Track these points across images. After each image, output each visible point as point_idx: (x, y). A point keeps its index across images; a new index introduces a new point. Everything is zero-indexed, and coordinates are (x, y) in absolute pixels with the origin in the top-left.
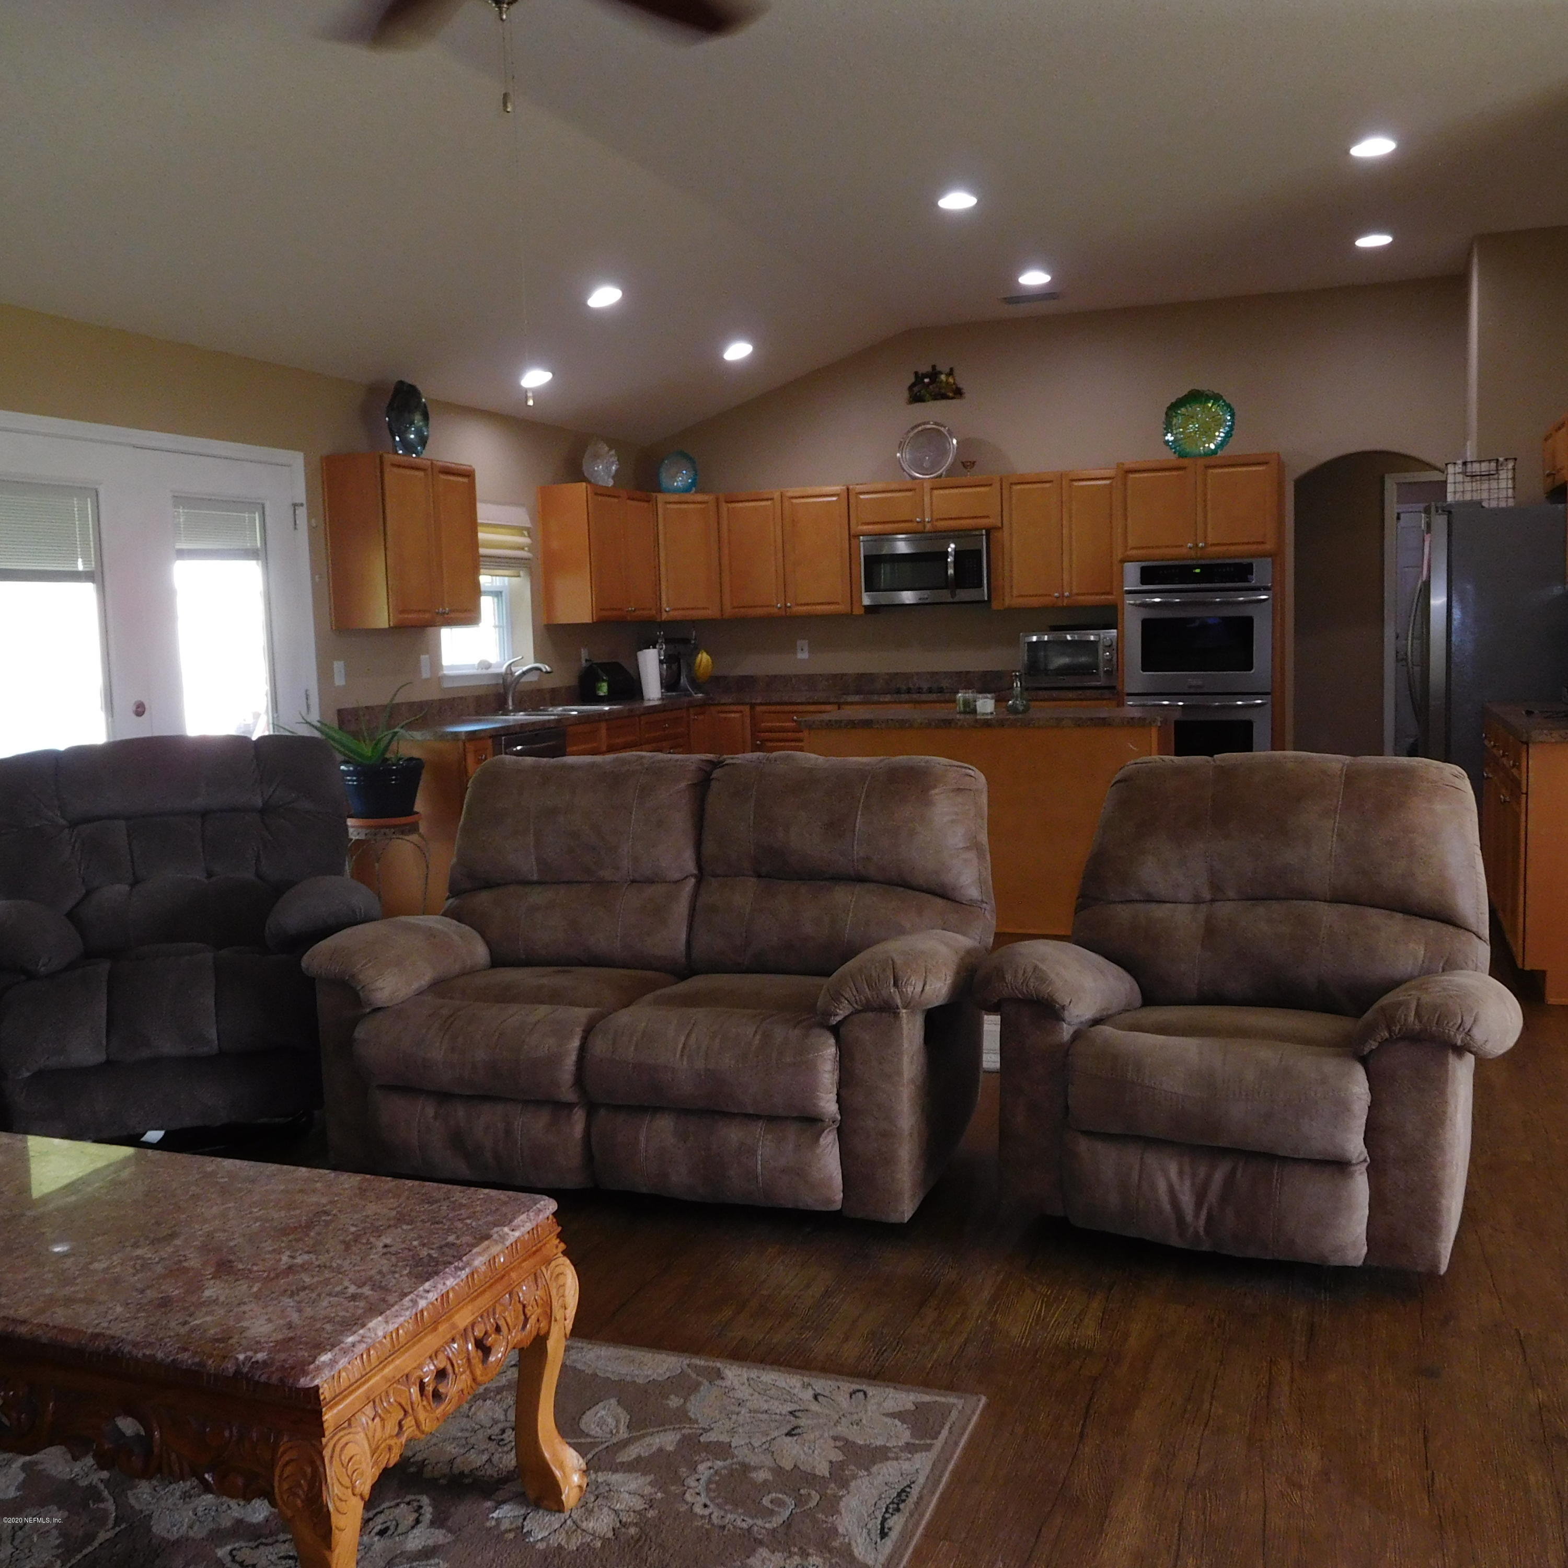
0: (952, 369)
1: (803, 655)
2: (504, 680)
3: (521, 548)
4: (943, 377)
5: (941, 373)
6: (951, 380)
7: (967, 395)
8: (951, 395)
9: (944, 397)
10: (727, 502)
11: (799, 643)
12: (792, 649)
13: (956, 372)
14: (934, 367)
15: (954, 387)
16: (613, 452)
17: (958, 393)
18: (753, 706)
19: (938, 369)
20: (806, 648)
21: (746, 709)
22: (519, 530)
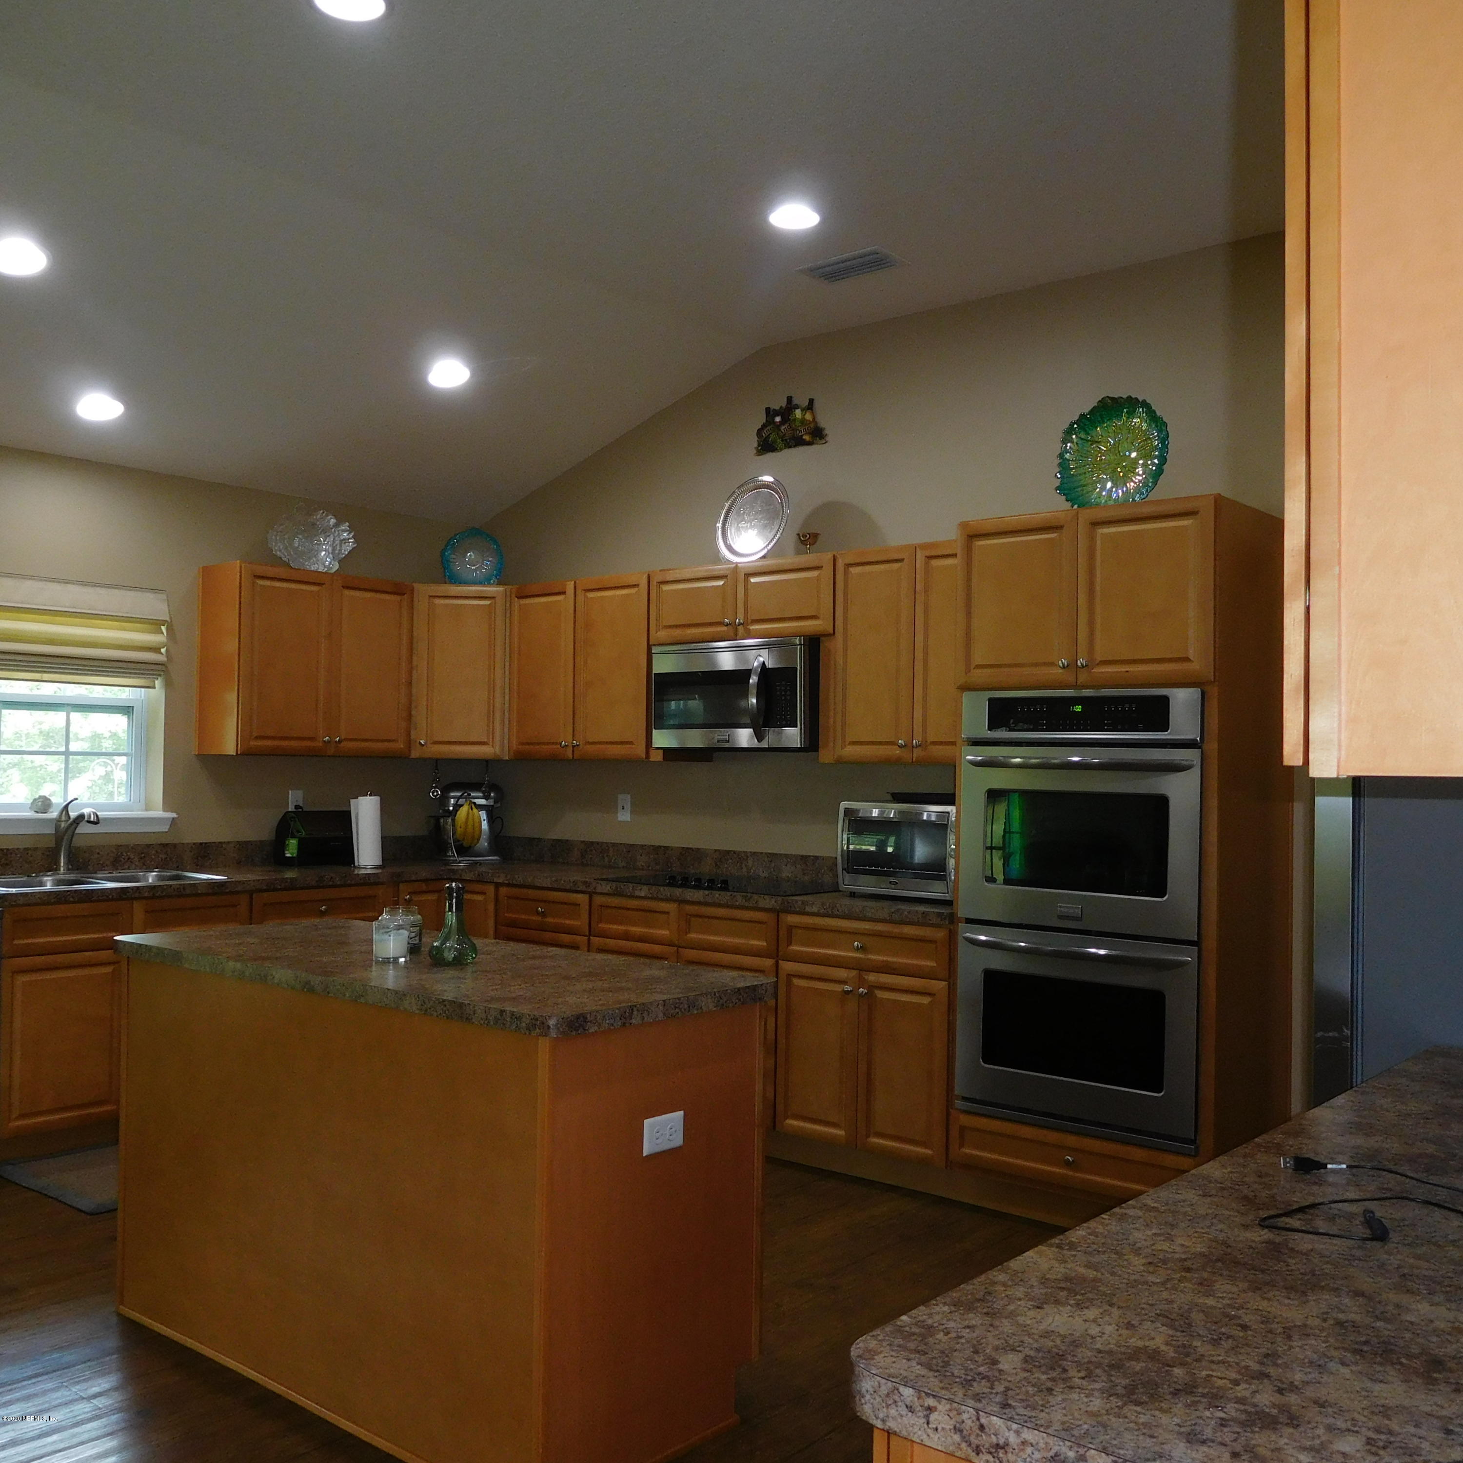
0: (811, 401)
1: (624, 816)
2: (57, 827)
3: (156, 650)
4: (798, 413)
5: (797, 407)
6: (808, 416)
7: (827, 439)
8: (807, 438)
9: (798, 442)
10: (519, 598)
11: (621, 797)
12: (611, 806)
13: (816, 405)
14: (790, 399)
15: (812, 426)
16: (345, 526)
17: (818, 434)
18: (498, 885)
19: (795, 401)
20: (628, 806)
21: (491, 889)
22: (155, 625)
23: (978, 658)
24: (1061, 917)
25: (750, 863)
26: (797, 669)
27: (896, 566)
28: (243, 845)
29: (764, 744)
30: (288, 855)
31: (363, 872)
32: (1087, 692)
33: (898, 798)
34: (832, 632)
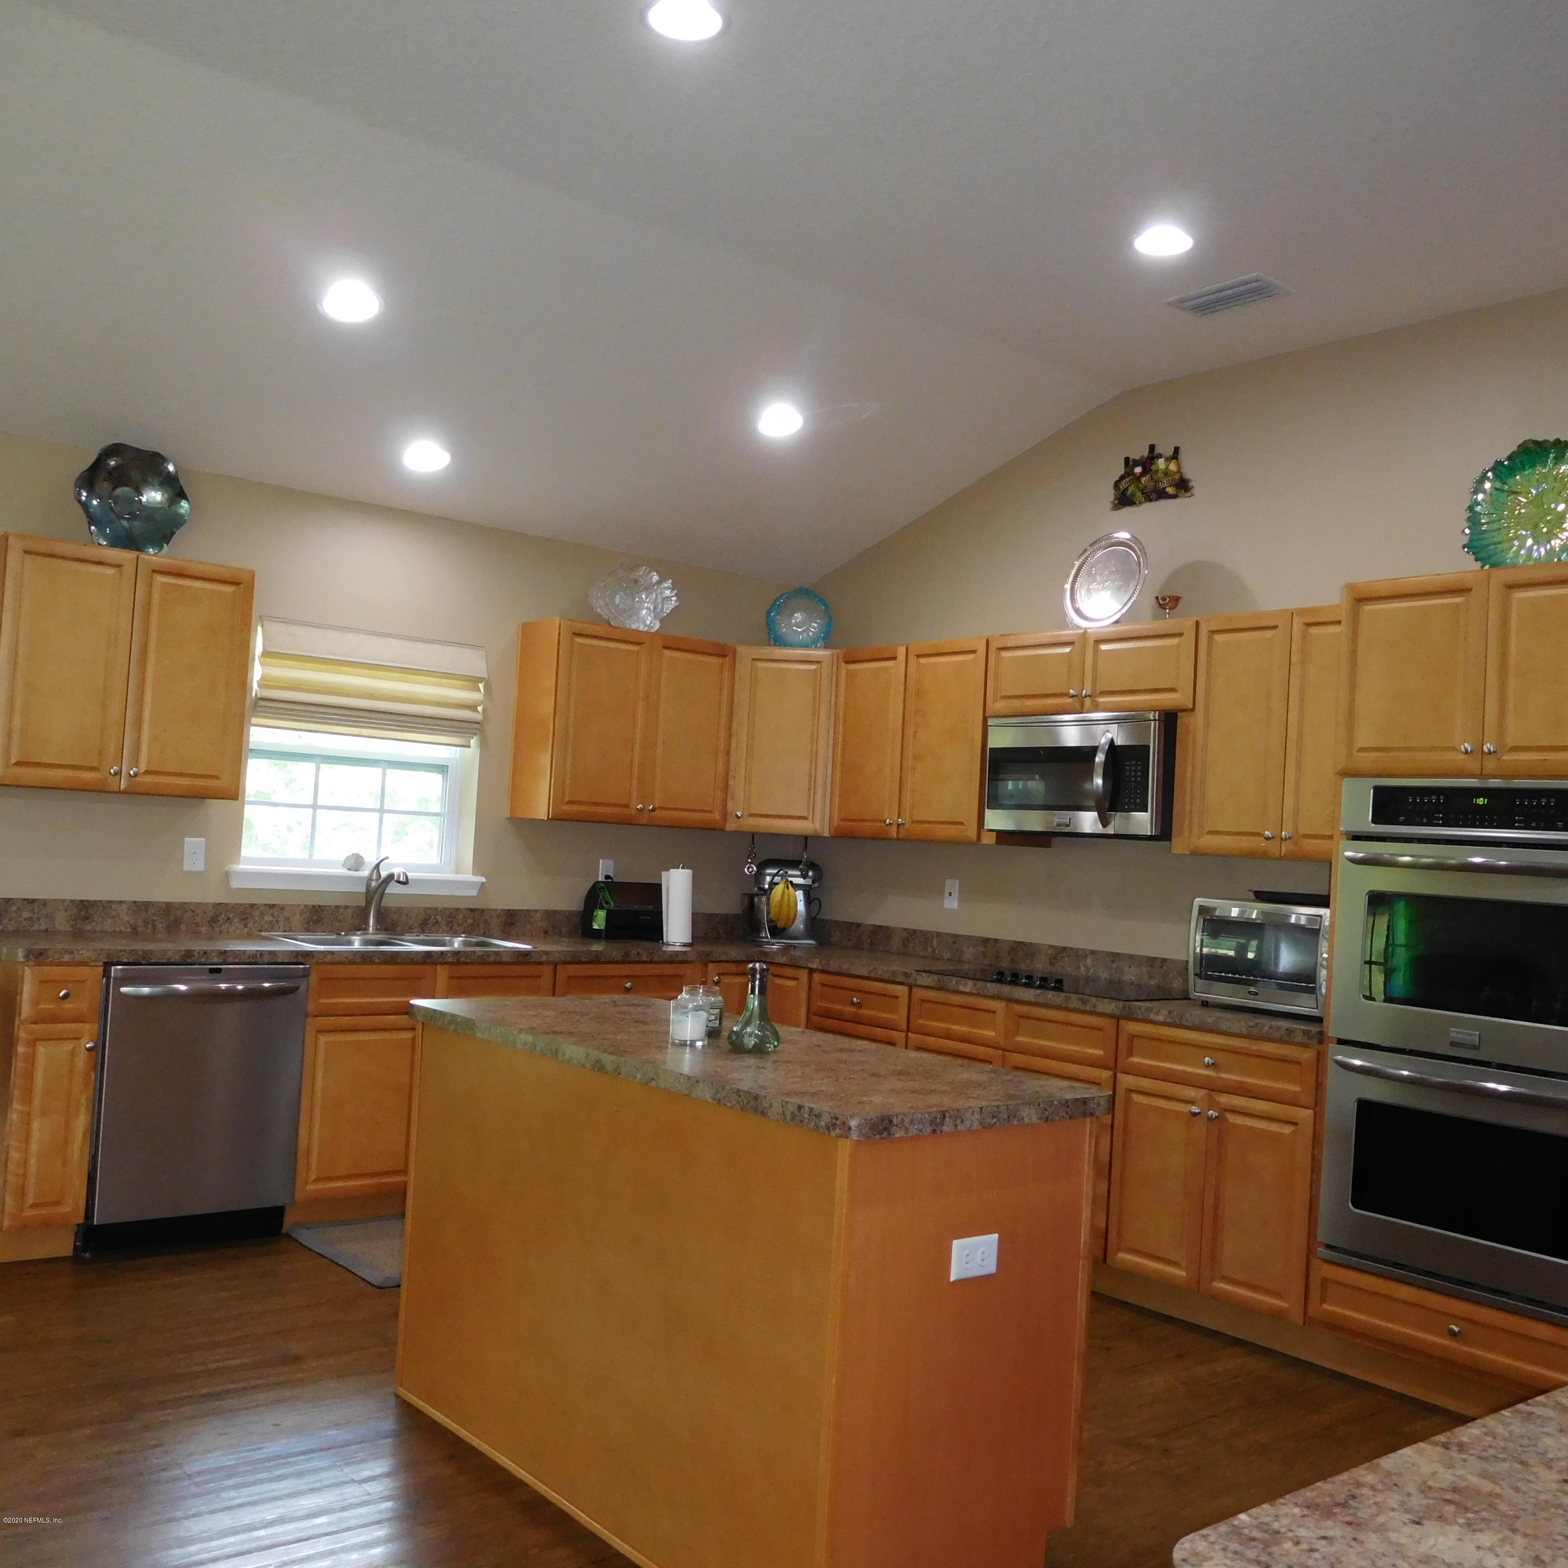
0: (1177, 450)
1: (951, 903)
2: (368, 885)
3: (472, 707)
4: (1161, 463)
5: (1160, 456)
6: (1173, 467)
7: (1194, 491)
8: (1170, 490)
9: (1161, 495)
10: (846, 662)
11: (948, 882)
12: (938, 892)
13: (1182, 455)
14: (1152, 448)
15: (1177, 477)
16: (668, 584)
17: (1183, 486)
18: (811, 971)
19: (1158, 450)
20: (956, 895)
21: (804, 975)
22: (472, 682)
23: (1364, 737)
24: (1452, 1044)
25: (1089, 961)
26: (1148, 747)
27: (1269, 634)
28: (550, 914)
29: (1110, 830)
30: (596, 927)
31: (671, 949)
32: (1494, 783)
33: (1262, 896)
34: (1191, 706)
